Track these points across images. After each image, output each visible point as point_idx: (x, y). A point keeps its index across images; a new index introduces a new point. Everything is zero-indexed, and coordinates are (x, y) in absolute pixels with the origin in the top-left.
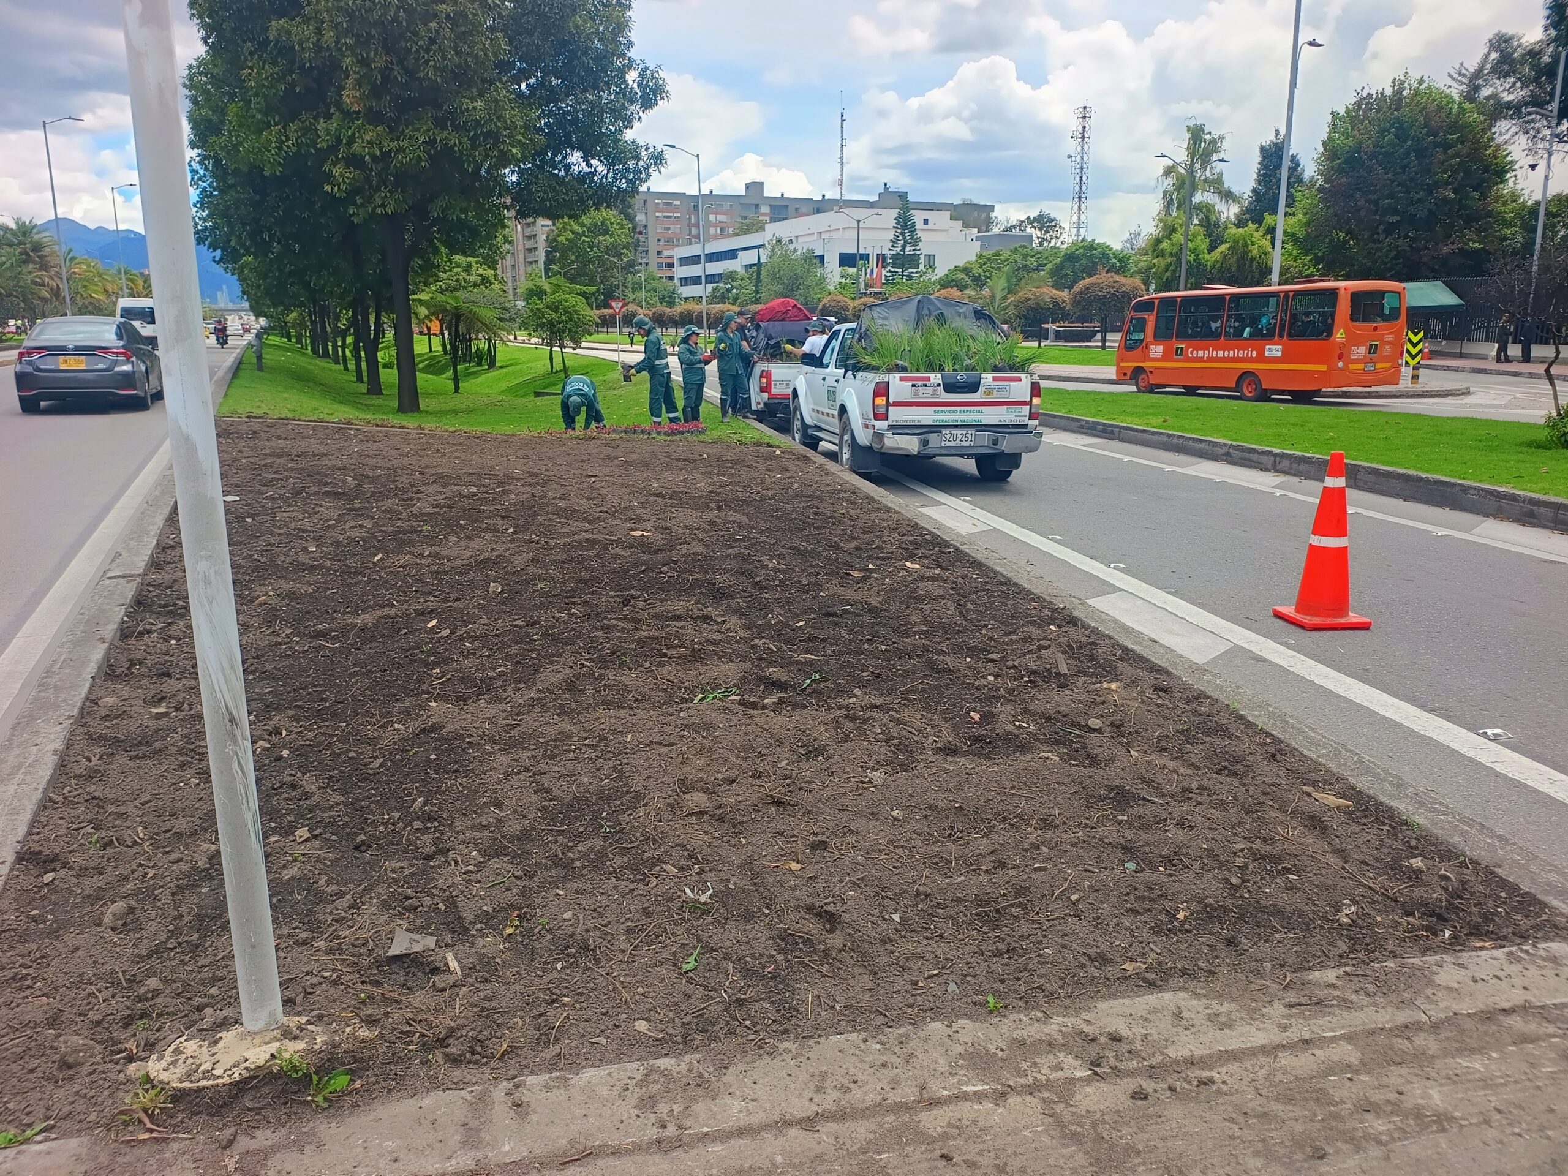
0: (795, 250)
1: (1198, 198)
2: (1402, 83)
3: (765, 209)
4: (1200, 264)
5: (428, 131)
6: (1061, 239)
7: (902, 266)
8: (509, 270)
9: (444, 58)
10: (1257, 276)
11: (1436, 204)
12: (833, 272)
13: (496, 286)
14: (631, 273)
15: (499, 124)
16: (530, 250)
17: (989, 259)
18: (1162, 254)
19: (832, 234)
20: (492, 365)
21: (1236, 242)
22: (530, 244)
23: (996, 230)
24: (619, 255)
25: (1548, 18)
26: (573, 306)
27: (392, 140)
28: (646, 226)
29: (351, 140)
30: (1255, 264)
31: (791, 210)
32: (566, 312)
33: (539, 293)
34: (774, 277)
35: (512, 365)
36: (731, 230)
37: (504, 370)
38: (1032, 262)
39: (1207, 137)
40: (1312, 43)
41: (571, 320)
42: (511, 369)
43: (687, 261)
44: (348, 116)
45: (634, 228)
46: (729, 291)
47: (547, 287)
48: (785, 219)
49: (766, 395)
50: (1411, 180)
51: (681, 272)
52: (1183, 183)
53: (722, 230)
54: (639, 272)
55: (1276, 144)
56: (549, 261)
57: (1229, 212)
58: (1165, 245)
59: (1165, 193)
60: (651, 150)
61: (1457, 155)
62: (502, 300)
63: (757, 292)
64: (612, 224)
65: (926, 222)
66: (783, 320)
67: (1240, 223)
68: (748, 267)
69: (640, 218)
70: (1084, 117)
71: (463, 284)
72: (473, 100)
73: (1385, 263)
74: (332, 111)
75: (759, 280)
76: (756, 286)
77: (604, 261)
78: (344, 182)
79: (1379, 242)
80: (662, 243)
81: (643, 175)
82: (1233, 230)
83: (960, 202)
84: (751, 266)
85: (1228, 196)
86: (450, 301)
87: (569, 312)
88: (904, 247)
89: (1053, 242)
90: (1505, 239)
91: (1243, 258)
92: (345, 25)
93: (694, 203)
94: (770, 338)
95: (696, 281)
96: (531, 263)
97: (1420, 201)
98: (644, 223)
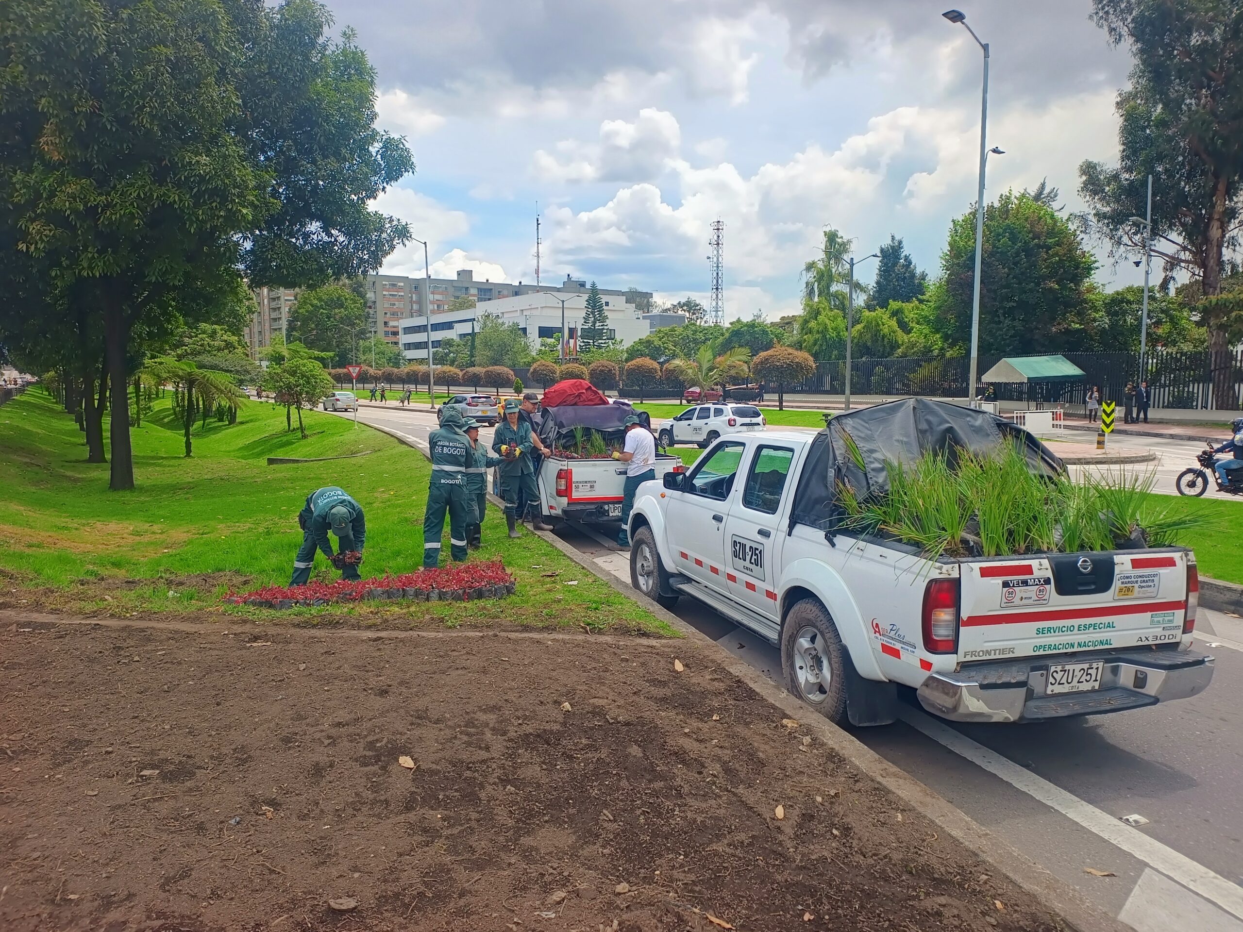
0: (503, 324)
1: (834, 288)
2: (1008, 198)
3: (473, 291)
4: (841, 339)
5: (143, 186)
6: (705, 319)
7: (593, 338)
8: (256, 335)
9: (162, 104)
10: (888, 349)
11: (1043, 293)
12: (535, 342)
13: (240, 350)
14: (362, 339)
15: (227, 181)
16: (275, 320)
17: (666, 334)
18: (810, 331)
19: (533, 311)
20: (232, 420)
21: (869, 323)
22: (274, 315)
23: (655, 312)
24: (353, 325)
25: (1123, 151)
26: (311, 371)
27: (100, 194)
28: (375, 302)
29: (52, 195)
30: (886, 339)
31: (495, 293)
32: (303, 376)
33: (278, 359)
34: (486, 344)
35: (251, 421)
36: (446, 307)
37: (244, 426)
38: (700, 336)
39: (839, 240)
40: (996, 151)
41: (308, 383)
42: (249, 425)
43: (409, 330)
44: (50, 167)
45: (365, 303)
46: (447, 355)
47: (285, 353)
48: (489, 299)
49: (564, 500)
50: (1022, 273)
51: (404, 339)
52: (823, 275)
53: (438, 306)
54: (369, 338)
55: (893, 248)
56: (291, 328)
57: (860, 300)
58: (812, 324)
59: (807, 283)
60: (395, 223)
61: (1056, 254)
62: (244, 363)
63: (472, 356)
64: (346, 299)
65: (607, 304)
66: (575, 404)
67: (869, 307)
68: (462, 336)
69: (370, 295)
70: (718, 229)
71: (208, 348)
72: (197, 154)
73: (1004, 340)
74: (35, 164)
75: (473, 347)
76: (471, 352)
77: (340, 329)
78: (43, 241)
79: (1000, 322)
80: (388, 315)
81: (386, 247)
82: (867, 313)
83: (627, 290)
84: (465, 335)
85: (857, 286)
86: (185, 367)
87: (305, 376)
88: (594, 323)
89: (699, 321)
90: (1095, 320)
91: (876, 335)
92: (38, 58)
93: (416, 285)
94: (561, 425)
95: (418, 346)
96: (276, 330)
97: (1031, 291)
98: (373, 299)
